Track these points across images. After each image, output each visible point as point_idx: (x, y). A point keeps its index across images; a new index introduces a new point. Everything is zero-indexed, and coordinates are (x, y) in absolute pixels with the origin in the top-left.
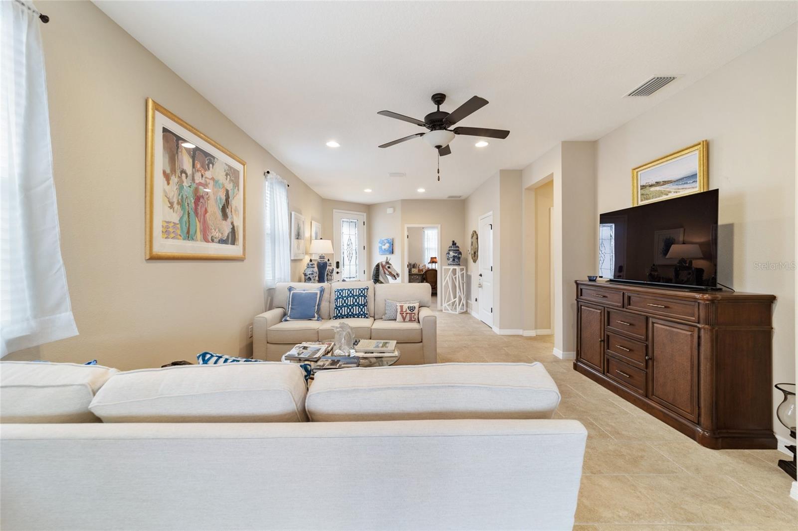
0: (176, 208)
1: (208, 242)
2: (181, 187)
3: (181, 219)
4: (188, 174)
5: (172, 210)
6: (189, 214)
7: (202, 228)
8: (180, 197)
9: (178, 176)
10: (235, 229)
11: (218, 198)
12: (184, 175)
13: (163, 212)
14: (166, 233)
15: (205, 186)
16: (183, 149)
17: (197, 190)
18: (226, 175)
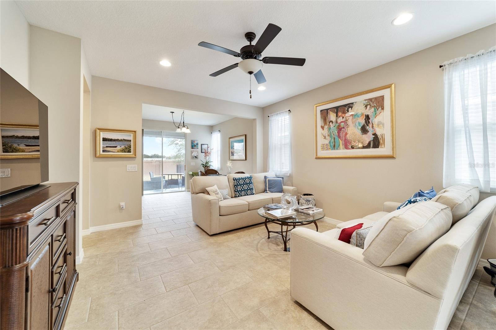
0: (327, 138)
1: (349, 149)
2: (329, 128)
3: (330, 142)
4: (333, 121)
5: (325, 139)
7: (344, 143)
8: (329, 133)
9: (328, 125)
10: (379, 137)
11: (357, 124)
12: (331, 123)
13: (321, 141)
14: (323, 149)
15: (345, 122)
16: (331, 112)
17: (339, 126)
18: (366, 107)
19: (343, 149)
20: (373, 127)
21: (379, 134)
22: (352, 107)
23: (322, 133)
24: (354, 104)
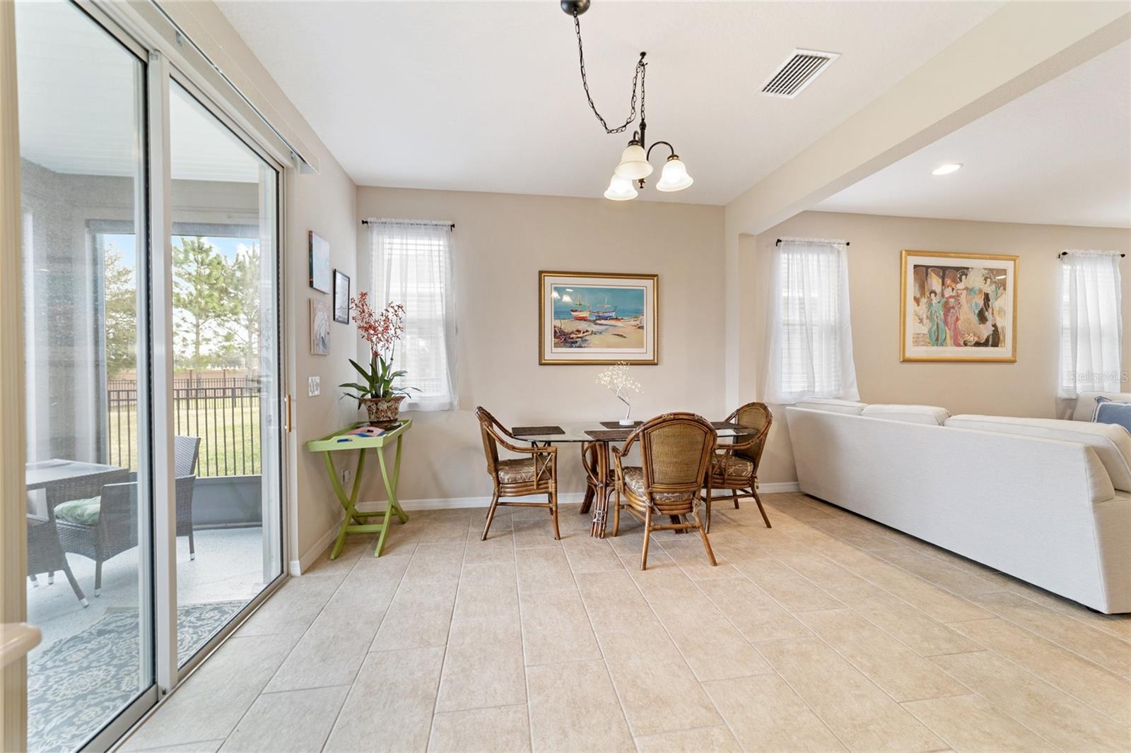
0: (925, 323)
1: (961, 346)
2: (930, 304)
3: (930, 331)
4: (938, 292)
5: (921, 324)
6: (938, 324)
7: (952, 335)
8: (929, 313)
9: (928, 297)
10: (1000, 330)
11: (973, 305)
12: (933, 295)
13: (914, 327)
14: (916, 342)
15: (957, 297)
16: (933, 274)
17: (946, 303)
18: (986, 279)
19: (952, 346)
20: (993, 314)
21: (999, 325)
22: (966, 275)
23: (915, 311)
24: (970, 270)
